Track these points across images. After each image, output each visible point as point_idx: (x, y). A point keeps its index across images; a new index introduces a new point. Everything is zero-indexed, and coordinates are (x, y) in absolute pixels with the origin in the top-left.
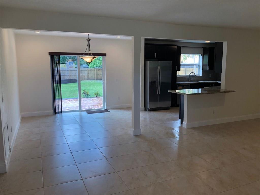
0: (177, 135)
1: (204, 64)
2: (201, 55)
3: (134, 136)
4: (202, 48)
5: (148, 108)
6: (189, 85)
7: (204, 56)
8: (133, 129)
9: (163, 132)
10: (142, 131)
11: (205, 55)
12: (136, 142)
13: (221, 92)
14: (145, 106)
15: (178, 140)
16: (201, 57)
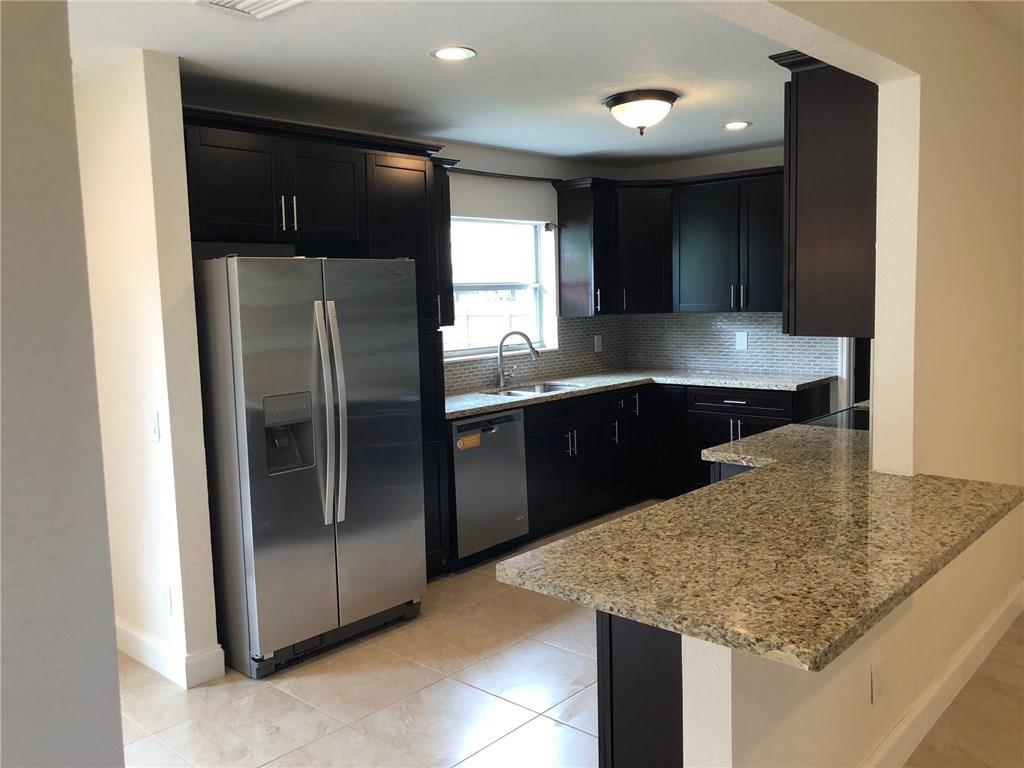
2: (547, 227)
4: (550, 184)
5: (257, 652)
11: (565, 227)
16: (549, 238)
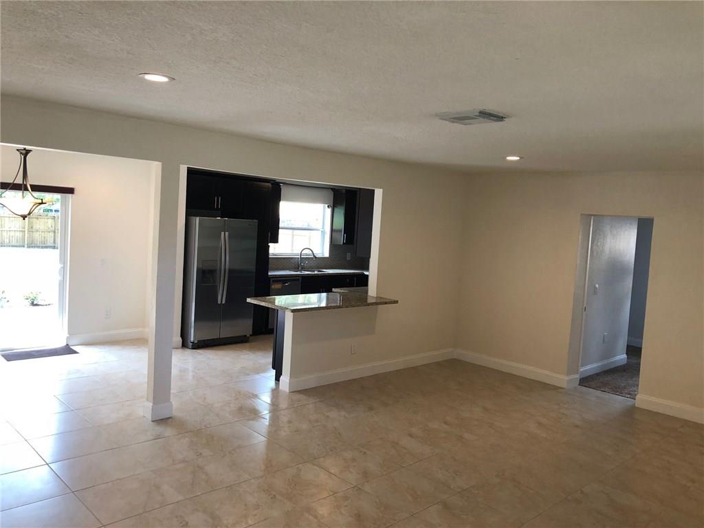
0: (266, 413)
1: (334, 228)
2: (328, 206)
3: (153, 421)
4: (330, 190)
5: (192, 339)
6: (298, 280)
7: (336, 210)
8: (150, 405)
9: (231, 405)
10: (174, 407)
11: (337, 207)
12: (157, 437)
13: (369, 304)
14: (184, 334)
15: (267, 424)
16: (329, 211)
